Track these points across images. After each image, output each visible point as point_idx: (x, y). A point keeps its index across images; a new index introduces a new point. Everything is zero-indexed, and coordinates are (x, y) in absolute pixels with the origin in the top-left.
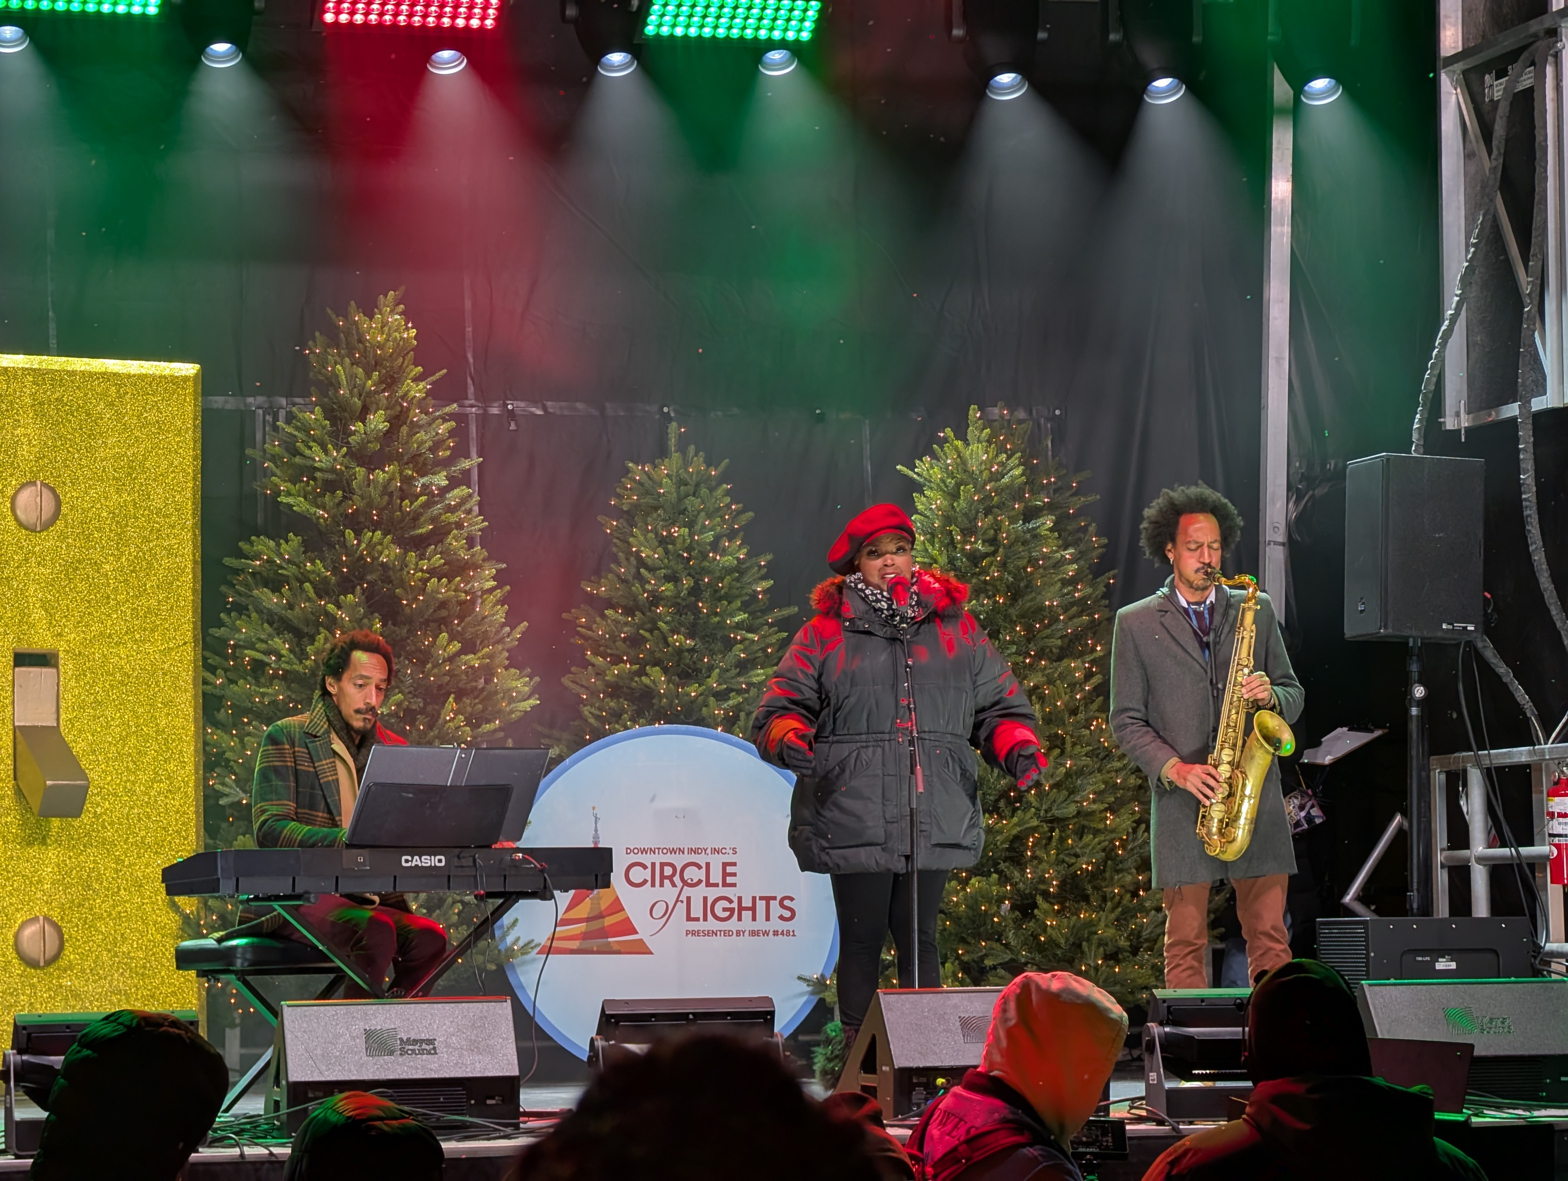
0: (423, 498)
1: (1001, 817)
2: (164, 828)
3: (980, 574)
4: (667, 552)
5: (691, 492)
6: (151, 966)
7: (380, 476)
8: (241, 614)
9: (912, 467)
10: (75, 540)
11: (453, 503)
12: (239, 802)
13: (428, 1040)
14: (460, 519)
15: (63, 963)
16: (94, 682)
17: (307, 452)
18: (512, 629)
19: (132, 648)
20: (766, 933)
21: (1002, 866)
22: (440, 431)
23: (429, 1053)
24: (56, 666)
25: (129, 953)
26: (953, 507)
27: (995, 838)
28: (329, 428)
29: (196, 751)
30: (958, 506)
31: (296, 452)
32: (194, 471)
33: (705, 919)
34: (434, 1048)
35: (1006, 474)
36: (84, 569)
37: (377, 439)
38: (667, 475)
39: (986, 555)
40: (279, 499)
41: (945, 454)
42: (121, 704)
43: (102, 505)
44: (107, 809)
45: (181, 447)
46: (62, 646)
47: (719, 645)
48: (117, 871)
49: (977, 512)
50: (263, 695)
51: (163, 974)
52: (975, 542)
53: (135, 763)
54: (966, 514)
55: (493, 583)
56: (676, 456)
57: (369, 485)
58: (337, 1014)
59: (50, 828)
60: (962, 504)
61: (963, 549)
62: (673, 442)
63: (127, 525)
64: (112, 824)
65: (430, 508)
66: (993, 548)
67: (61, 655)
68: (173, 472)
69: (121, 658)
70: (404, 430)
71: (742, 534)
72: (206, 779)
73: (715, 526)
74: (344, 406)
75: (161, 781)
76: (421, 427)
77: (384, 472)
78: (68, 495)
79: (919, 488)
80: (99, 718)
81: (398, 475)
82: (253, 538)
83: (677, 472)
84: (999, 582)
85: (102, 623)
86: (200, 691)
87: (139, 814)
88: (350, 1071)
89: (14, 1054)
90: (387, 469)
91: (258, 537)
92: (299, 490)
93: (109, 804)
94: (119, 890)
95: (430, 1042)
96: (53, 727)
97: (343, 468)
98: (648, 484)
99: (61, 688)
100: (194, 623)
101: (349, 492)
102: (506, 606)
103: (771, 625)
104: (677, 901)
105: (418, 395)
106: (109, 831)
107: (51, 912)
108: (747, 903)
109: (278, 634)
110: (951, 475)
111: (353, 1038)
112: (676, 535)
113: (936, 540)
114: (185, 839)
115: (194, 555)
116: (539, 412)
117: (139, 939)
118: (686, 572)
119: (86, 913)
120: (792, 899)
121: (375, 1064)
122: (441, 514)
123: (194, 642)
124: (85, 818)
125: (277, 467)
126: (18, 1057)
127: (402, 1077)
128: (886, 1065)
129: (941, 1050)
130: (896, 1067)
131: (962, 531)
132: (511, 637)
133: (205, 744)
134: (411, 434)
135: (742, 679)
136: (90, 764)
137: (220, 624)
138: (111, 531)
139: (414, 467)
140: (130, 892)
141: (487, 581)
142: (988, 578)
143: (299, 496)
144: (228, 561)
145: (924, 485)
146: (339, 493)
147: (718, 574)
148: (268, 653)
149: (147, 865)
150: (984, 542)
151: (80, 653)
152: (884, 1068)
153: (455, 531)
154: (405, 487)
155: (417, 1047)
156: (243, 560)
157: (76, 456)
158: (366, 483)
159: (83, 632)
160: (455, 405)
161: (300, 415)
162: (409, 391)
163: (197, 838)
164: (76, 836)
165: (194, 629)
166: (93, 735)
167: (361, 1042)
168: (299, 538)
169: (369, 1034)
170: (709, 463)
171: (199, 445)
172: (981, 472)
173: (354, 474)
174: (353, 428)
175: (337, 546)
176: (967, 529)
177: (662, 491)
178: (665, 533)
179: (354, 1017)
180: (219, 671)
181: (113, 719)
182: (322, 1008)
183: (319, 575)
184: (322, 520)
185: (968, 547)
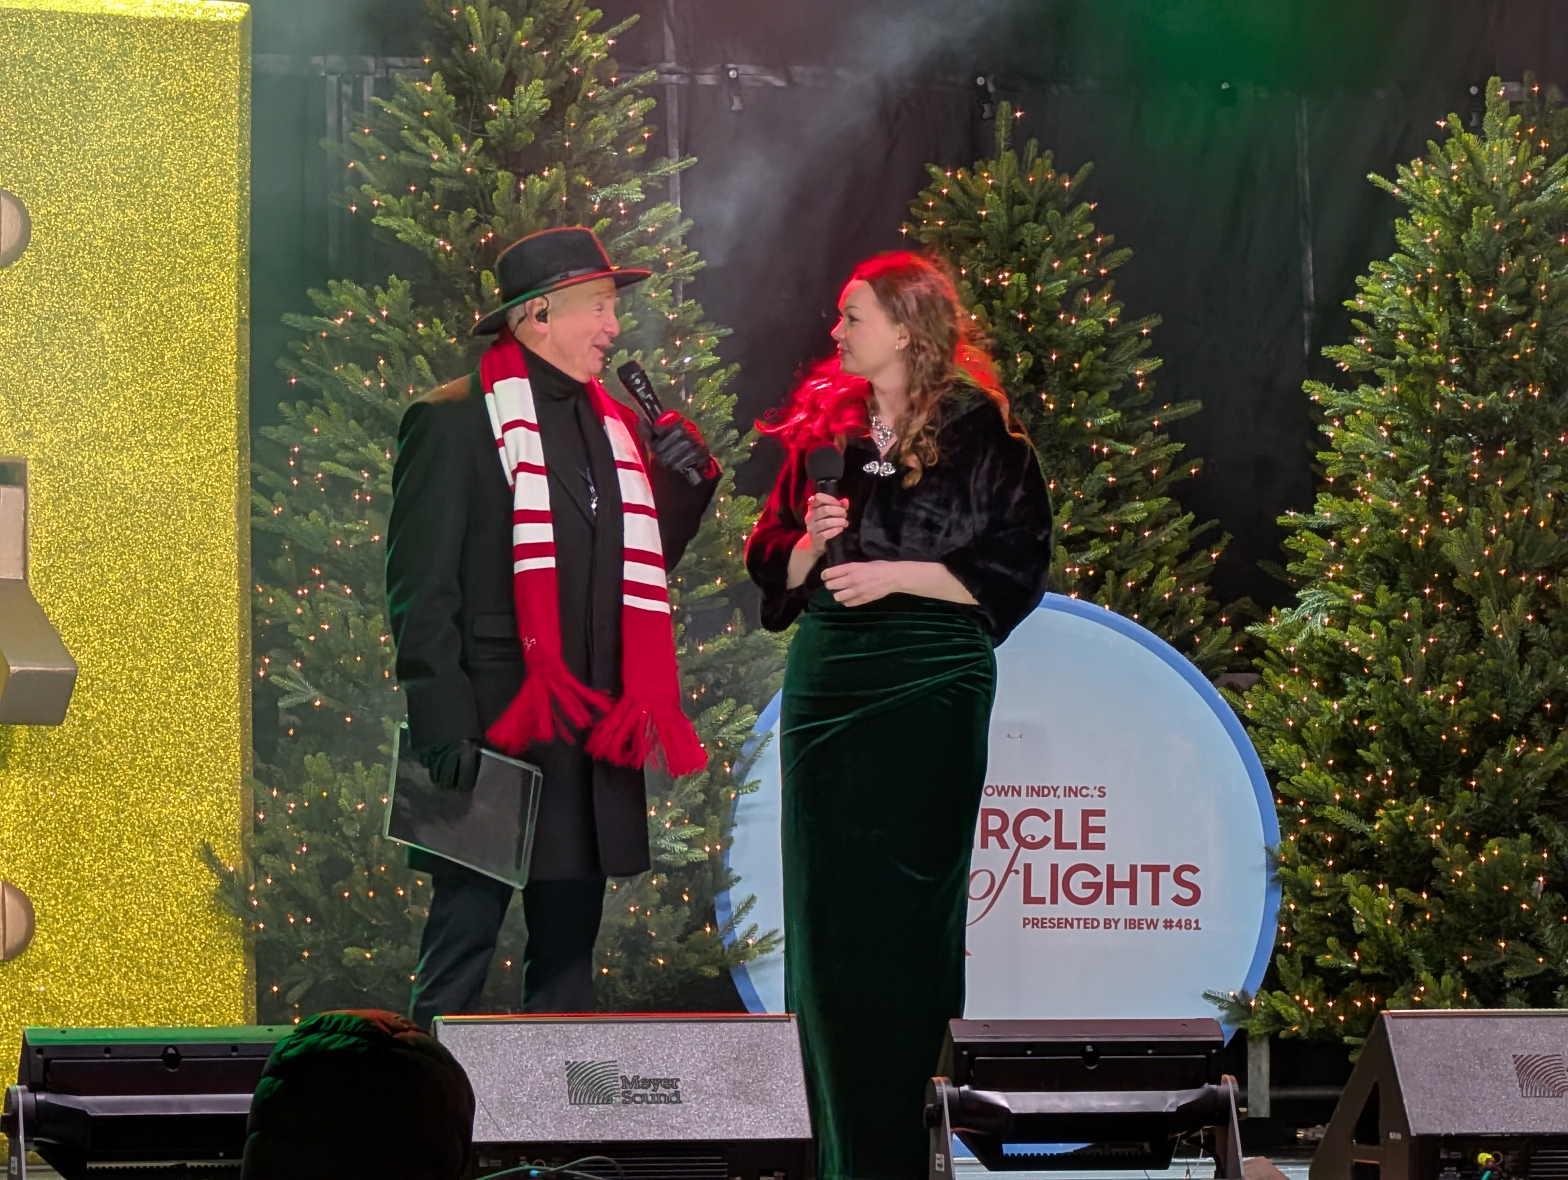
0: (605, 222)
1: (1534, 741)
2: (191, 744)
3: (1503, 349)
4: (990, 311)
5: (1031, 216)
6: (171, 963)
7: (537, 185)
8: (311, 406)
9: (1393, 176)
10: (52, 283)
11: (650, 230)
12: (310, 703)
13: (666, 1080)
14: (662, 255)
15: (33, 956)
16: (81, 510)
17: (420, 145)
18: (743, 432)
19: (142, 455)
20: (1153, 924)
21: (1536, 820)
22: (631, 114)
23: (669, 1101)
24: (22, 483)
25: (136, 941)
26: (1460, 241)
27: (1524, 775)
28: (453, 107)
29: (241, 622)
30: (1469, 238)
31: (400, 146)
32: (239, 174)
33: (1054, 900)
34: (677, 1094)
35: (1545, 189)
36: (66, 329)
37: (530, 125)
38: (993, 187)
39: (1513, 320)
40: (374, 221)
41: (1447, 156)
42: (124, 546)
43: (94, 227)
44: (103, 712)
45: (219, 136)
46: (31, 453)
47: (1072, 463)
48: (118, 811)
49: (1499, 251)
50: (349, 533)
51: (189, 976)
52: (1496, 298)
53: (145, 640)
54: (1480, 254)
55: (713, 359)
56: (1008, 156)
57: (517, 200)
58: (522, 1036)
59: (13, 742)
60: (1473, 237)
61: (1476, 310)
62: (1002, 134)
63: (134, 260)
64: (110, 736)
65: (613, 237)
66: (1524, 308)
67: (31, 467)
68: (206, 176)
69: (124, 473)
70: (573, 110)
71: (1112, 282)
72: (255, 666)
73: (1070, 270)
74: (475, 70)
75: (186, 670)
76: (598, 106)
77: (542, 178)
78: (43, 211)
79: (1403, 210)
80: (89, 567)
81: (563, 185)
82: (331, 282)
83: (1009, 182)
84: (1532, 364)
85: (95, 416)
86: (248, 527)
87: (152, 721)
88: (544, 1126)
89: (23, 1091)
90: (546, 173)
91: (340, 280)
92: (405, 208)
93: (106, 704)
94: (121, 841)
95: (670, 1083)
96: (17, 581)
97: (477, 172)
98: (962, 201)
99: (31, 519)
100: (239, 418)
101: (486, 210)
102: (734, 396)
103: (1159, 431)
104: (1009, 871)
105: (595, 55)
106: (104, 747)
107: (15, 875)
108: (1124, 875)
109: (371, 438)
110: (1456, 189)
111: (549, 1076)
112: (1006, 283)
113: (1430, 296)
114: (224, 761)
115: (239, 310)
116: (780, 83)
117: (152, 920)
118: (1022, 343)
119: (68, 877)
120: (1194, 870)
121: (584, 1117)
122: (631, 248)
123: (239, 448)
124: (67, 726)
125: (370, 168)
126: (30, 1097)
127: (626, 1138)
128: (1396, 1131)
129: (1486, 1108)
130: (1413, 1134)
131: (1474, 279)
132: (740, 446)
133: (255, 611)
134: (585, 119)
135: (1109, 517)
136: (75, 641)
137: (278, 420)
138: (109, 269)
139: (589, 170)
140: (138, 845)
141: (704, 355)
142: (1516, 357)
143: (405, 216)
144: (290, 319)
145: (1410, 207)
146: (471, 211)
147: (1072, 347)
148: (356, 467)
149: (165, 803)
150: (1510, 298)
151: (60, 463)
152: (1392, 1136)
153: (655, 276)
154: (573, 203)
155: (649, 1091)
156: (315, 318)
157: (55, 148)
158: (513, 196)
159: (65, 429)
160: (654, 73)
161: (407, 87)
162: (581, 48)
163: (243, 760)
164: (53, 756)
165: (239, 426)
166: (80, 595)
167: (561, 1082)
168: (406, 282)
169: (573, 1070)
170: (1059, 167)
171: (247, 133)
172: (1506, 185)
173: (494, 182)
174: (493, 108)
175: (467, 297)
176: (1481, 278)
177: (984, 213)
178: (987, 281)
179: (548, 1042)
180: (278, 495)
181: (111, 570)
182: (499, 1027)
183: (437, 343)
184: (442, 255)
185: (1484, 306)
